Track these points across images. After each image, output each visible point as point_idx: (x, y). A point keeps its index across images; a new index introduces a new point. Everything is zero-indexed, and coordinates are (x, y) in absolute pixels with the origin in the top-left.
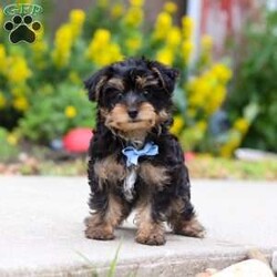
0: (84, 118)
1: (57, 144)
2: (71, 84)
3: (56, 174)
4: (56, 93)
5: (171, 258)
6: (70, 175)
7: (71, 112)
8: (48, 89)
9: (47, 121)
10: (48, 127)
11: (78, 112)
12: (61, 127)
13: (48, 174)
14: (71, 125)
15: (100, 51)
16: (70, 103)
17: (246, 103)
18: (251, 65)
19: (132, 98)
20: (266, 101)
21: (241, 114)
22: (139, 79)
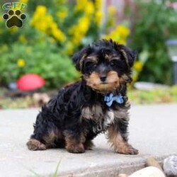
0: (31, 67)
1: (13, 86)
2: (21, 44)
3: (13, 108)
4: (10, 51)
5: (94, 168)
6: (23, 108)
7: (21, 63)
8: (5, 48)
9: (5, 70)
10: (6, 74)
11: (26, 63)
12: (15, 74)
13: (8, 107)
14: (22, 72)
15: (39, 20)
16: (20, 57)
17: (140, 51)
18: (142, 24)
19: (103, 68)
20: (153, 49)
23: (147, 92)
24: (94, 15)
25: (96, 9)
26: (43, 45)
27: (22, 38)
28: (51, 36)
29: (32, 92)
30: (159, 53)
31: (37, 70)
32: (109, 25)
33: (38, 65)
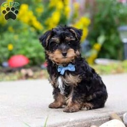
0: (18, 50)
1: (5, 64)
2: (10, 33)
3: (7, 80)
4: (2, 38)
6: (14, 80)
7: (10, 47)
11: (14, 47)
12: (6, 55)
14: (11, 54)
16: (10, 42)
17: (98, 35)
20: (108, 34)
21: (96, 41)
22: (67, 38)
23: (105, 66)
24: (63, 10)
25: (65, 5)
26: (27, 33)
27: (10, 28)
28: (32, 26)
29: (20, 68)
30: (113, 37)
31: (23, 52)
32: (74, 17)
33: (23, 48)
